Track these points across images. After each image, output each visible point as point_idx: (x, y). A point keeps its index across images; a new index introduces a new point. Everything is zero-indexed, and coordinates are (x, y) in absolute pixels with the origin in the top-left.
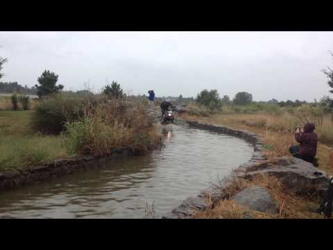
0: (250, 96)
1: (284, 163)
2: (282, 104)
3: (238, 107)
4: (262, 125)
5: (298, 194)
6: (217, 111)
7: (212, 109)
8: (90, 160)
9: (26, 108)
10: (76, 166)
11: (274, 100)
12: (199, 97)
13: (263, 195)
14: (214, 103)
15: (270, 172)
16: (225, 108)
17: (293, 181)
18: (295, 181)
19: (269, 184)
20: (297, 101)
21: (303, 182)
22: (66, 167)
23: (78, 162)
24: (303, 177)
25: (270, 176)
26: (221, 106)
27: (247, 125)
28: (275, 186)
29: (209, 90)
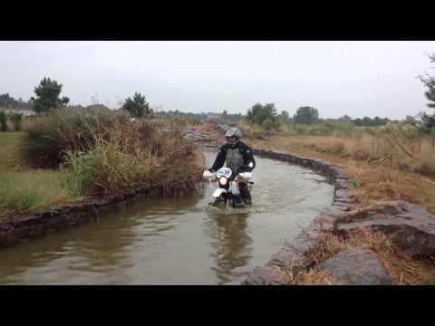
0: (315, 111)
1: (391, 210)
2: (358, 122)
3: (301, 126)
4: (338, 151)
5: (416, 258)
6: (275, 132)
7: (267, 129)
8: (104, 205)
9: (17, 129)
10: (84, 214)
11: (346, 117)
12: (249, 113)
13: (370, 265)
14: (270, 121)
15: (373, 226)
16: (284, 128)
17: (408, 239)
18: (411, 238)
19: (373, 244)
20: (377, 118)
21: (423, 240)
22: (68, 217)
23: (86, 209)
24: (422, 232)
25: (375, 231)
26: (279, 125)
27: (317, 150)
28: (383, 247)
29: (263, 104)
